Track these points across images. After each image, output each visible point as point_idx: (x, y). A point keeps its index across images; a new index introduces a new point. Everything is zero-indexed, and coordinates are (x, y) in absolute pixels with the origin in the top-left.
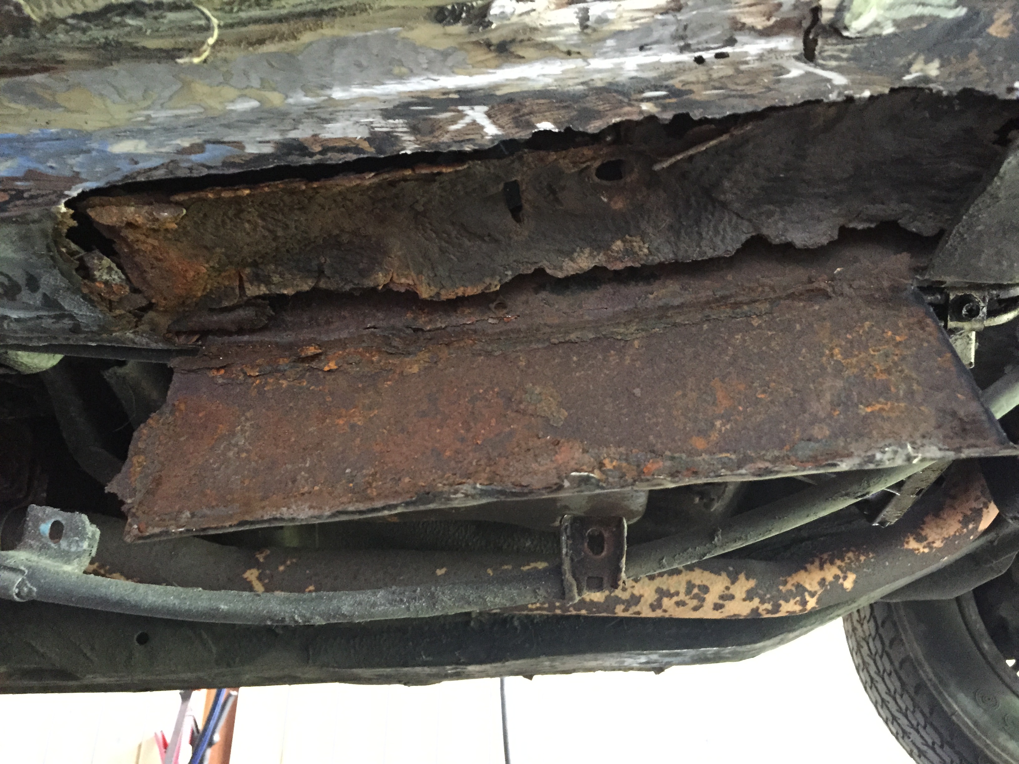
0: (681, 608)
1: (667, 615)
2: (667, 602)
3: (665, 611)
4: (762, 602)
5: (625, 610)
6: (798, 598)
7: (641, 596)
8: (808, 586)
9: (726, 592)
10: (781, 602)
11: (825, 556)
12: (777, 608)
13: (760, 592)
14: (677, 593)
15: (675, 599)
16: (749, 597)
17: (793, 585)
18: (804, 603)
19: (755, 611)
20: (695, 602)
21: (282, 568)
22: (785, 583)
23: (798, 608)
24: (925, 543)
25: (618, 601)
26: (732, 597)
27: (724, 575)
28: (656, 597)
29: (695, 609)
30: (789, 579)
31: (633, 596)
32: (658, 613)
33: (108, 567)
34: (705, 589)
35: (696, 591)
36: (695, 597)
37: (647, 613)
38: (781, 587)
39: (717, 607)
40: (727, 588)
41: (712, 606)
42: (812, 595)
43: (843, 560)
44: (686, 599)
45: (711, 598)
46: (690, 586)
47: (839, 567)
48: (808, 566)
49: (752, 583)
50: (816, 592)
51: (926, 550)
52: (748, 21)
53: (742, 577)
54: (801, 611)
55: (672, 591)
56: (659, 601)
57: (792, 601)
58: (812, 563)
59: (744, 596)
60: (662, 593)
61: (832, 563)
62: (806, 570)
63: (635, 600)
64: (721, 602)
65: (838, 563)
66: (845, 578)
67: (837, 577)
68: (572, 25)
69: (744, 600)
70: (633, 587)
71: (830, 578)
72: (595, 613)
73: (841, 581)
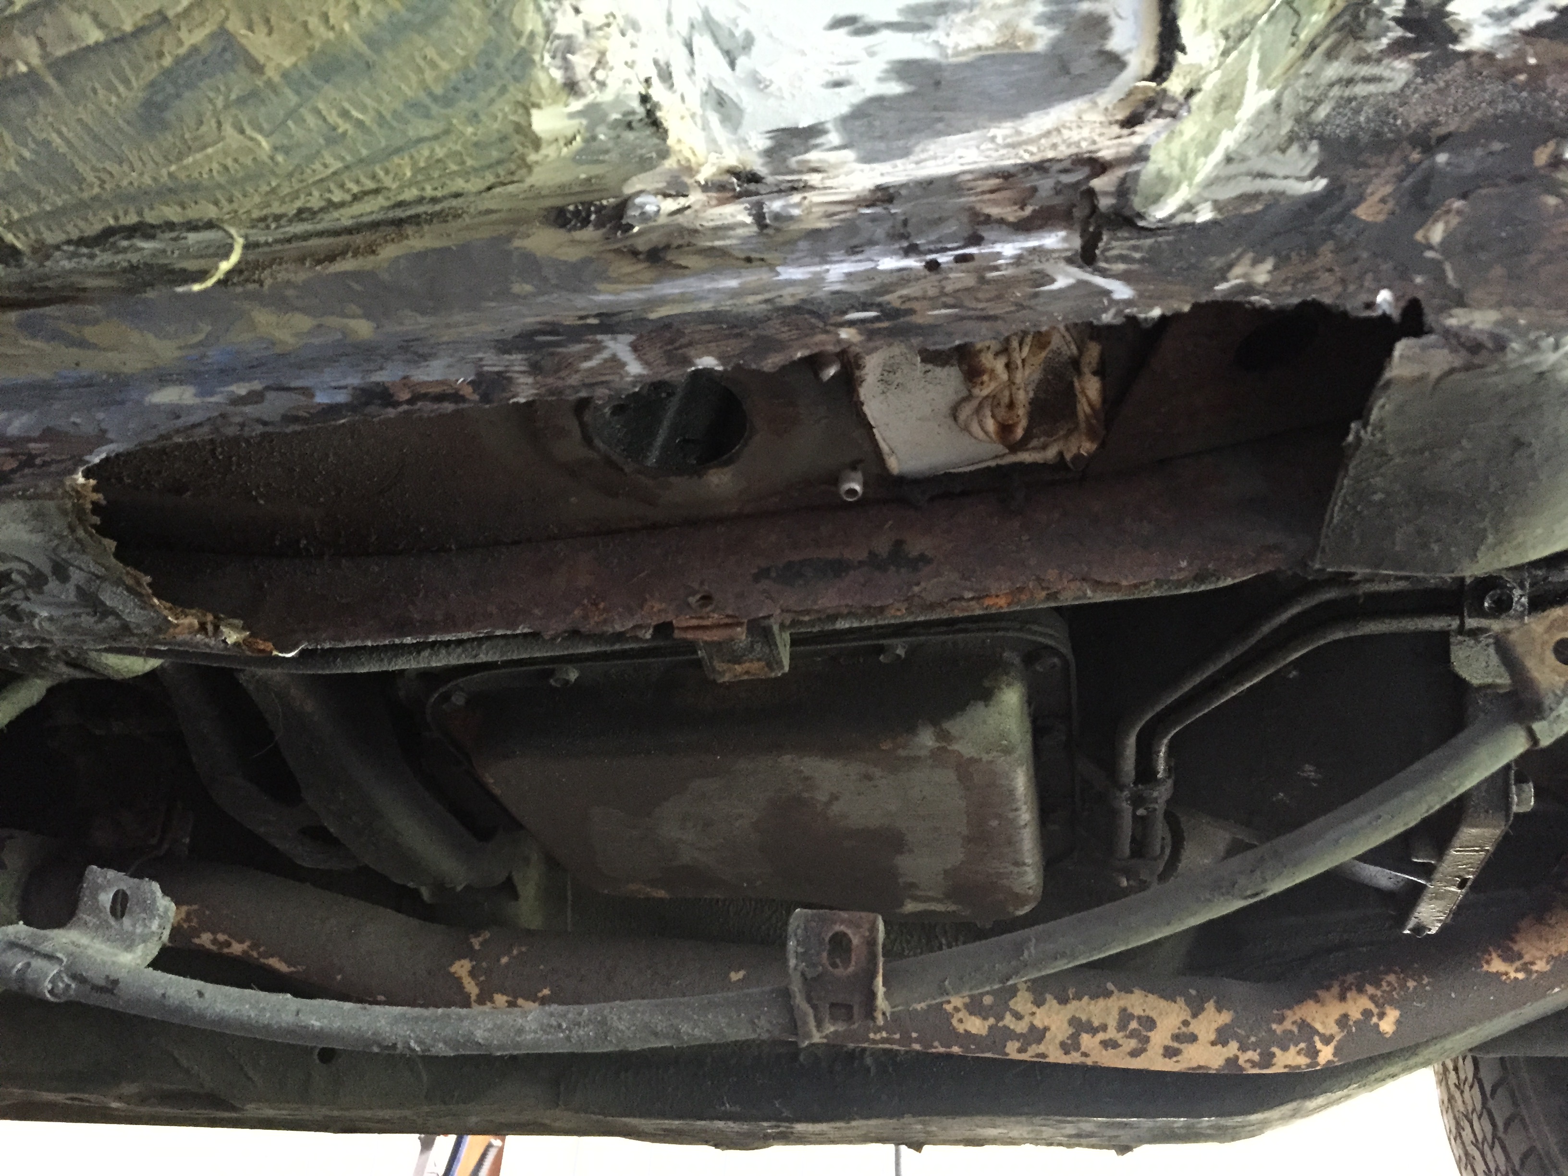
0: (1111, 1051)
1: (1089, 1062)
2: (1086, 1040)
3: (1085, 1055)
4: (1243, 1048)
5: (1020, 1051)
6: (1302, 1045)
7: (1046, 1029)
8: (1318, 1026)
9: (1184, 1029)
10: (1274, 1049)
11: (1350, 978)
12: (1267, 1059)
13: (1241, 1032)
14: (1104, 1028)
15: (1101, 1036)
16: (1222, 1037)
17: (1294, 1023)
18: (1313, 1053)
19: (1232, 1062)
20: (1133, 1043)
21: (504, 960)
22: (1281, 1020)
23: (1303, 1061)
24: (1518, 964)
25: (1010, 1034)
26: (1193, 1038)
27: (1181, 1001)
28: (1071, 1031)
29: (1134, 1054)
30: (1288, 1013)
31: (1032, 1027)
32: (1074, 1058)
33: (262, 949)
34: (1149, 1023)
35: (1134, 1025)
36: (1133, 1034)
37: (1056, 1056)
38: (1274, 1026)
39: (1170, 1052)
40: (1186, 1023)
41: (1161, 1051)
42: (1327, 1040)
43: (1378, 986)
44: (1119, 1037)
45: (1160, 1038)
46: (1125, 1017)
47: (1372, 998)
48: (1320, 993)
49: (1225, 1017)
50: (1332, 1037)
51: (1521, 976)
52: (995, 211)
53: (1210, 1006)
54: (1308, 1066)
55: (1096, 1024)
56: (1075, 1037)
57: (1293, 1050)
58: (1328, 988)
59: (1213, 1037)
60: (1080, 1026)
61: (1361, 990)
62: (1317, 1000)
63: (1037, 1035)
64: (1176, 1045)
65: (1370, 990)
66: (1381, 1016)
67: (1367, 1014)
68: (744, 225)
69: (1213, 1044)
70: (1033, 1014)
71: (1355, 1014)
72: (973, 1051)
73: (1375, 1020)
